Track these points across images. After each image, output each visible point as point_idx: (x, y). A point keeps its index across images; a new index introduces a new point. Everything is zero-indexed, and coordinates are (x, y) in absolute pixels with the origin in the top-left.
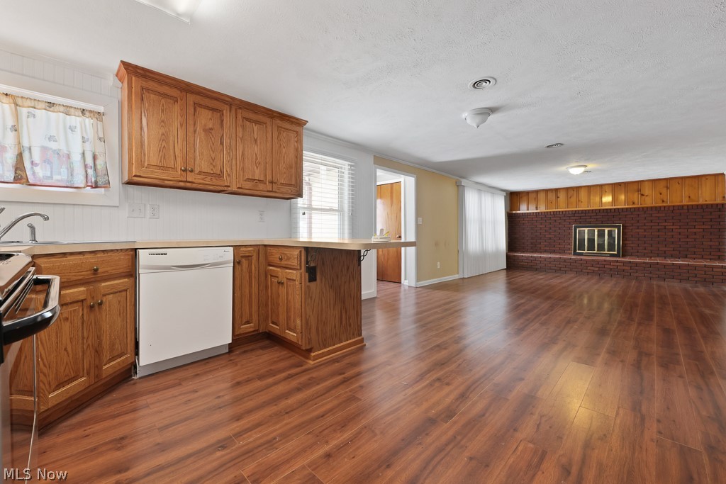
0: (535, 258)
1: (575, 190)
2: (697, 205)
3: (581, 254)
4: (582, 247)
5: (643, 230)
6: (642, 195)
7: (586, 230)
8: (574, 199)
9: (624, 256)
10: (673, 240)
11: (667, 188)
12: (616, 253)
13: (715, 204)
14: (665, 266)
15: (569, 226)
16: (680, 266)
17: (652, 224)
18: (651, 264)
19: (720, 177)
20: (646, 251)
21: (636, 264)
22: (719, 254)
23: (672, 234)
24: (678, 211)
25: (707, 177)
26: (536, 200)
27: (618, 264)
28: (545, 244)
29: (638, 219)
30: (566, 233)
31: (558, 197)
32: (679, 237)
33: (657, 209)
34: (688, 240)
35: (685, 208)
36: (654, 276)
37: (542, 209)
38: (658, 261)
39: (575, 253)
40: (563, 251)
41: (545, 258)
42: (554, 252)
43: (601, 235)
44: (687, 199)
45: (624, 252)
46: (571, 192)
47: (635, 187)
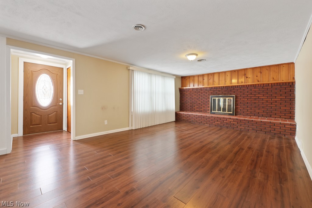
0: (190, 115)
1: (212, 75)
2: (277, 83)
3: (214, 113)
4: (214, 109)
5: (247, 99)
6: (247, 77)
7: (217, 99)
8: (211, 81)
9: (236, 115)
10: (263, 105)
11: (261, 72)
12: (232, 113)
13: (287, 82)
14: (256, 122)
15: (209, 96)
16: (265, 123)
17: (251, 95)
18: (248, 121)
19: (291, 65)
20: (248, 112)
21: (241, 120)
22: (290, 115)
23: (262, 101)
24: (266, 87)
25: (284, 65)
26: (194, 81)
27: (231, 120)
28: (197, 106)
29: (244, 92)
30: (207, 101)
31: (204, 79)
32: (267, 103)
33: (254, 86)
34: (271, 105)
35: (270, 85)
36: (250, 128)
37: (196, 87)
38: (254, 119)
39: (211, 113)
40: (205, 111)
41: (194, 115)
42: (201, 111)
43: (225, 101)
44: (272, 79)
45: (236, 113)
46: (210, 76)
47: (243, 73)
